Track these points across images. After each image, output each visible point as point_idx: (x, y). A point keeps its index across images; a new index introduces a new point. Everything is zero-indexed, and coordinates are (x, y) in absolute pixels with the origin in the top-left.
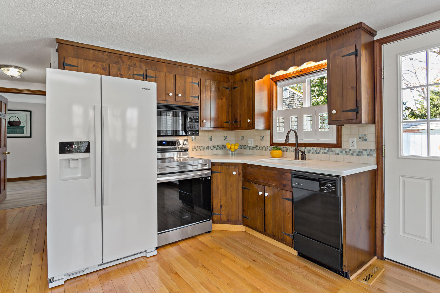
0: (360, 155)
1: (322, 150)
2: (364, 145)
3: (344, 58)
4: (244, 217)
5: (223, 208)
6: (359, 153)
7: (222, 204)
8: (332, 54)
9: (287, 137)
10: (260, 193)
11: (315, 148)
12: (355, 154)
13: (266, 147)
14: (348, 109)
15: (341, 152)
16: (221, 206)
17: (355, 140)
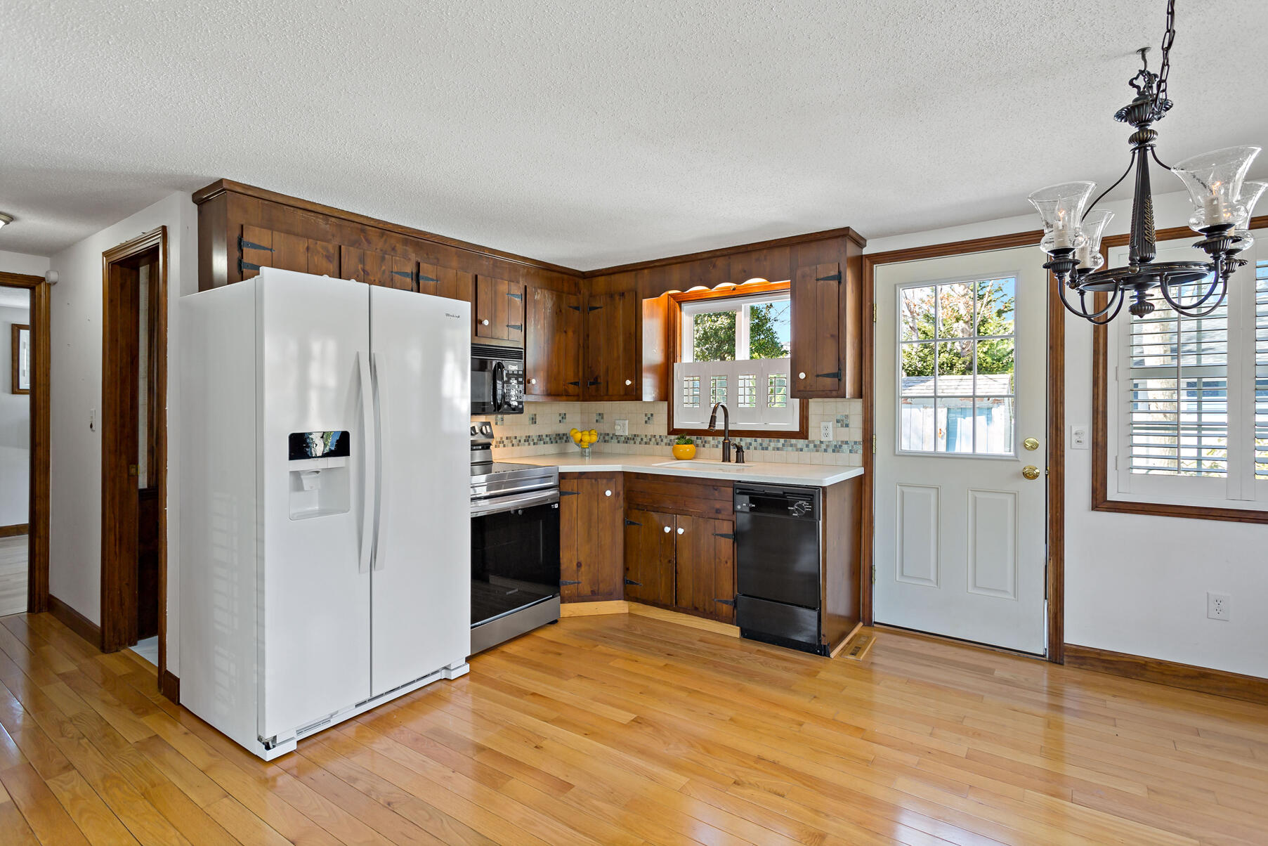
0: (838, 452)
1: (774, 443)
2: (844, 434)
3: (819, 283)
4: (627, 582)
5: (583, 569)
6: (837, 449)
7: (582, 559)
8: (799, 273)
9: (713, 419)
10: (667, 530)
11: (759, 440)
12: (830, 450)
13: (658, 437)
14: (825, 372)
15: (807, 446)
16: (579, 565)
17: (830, 425)
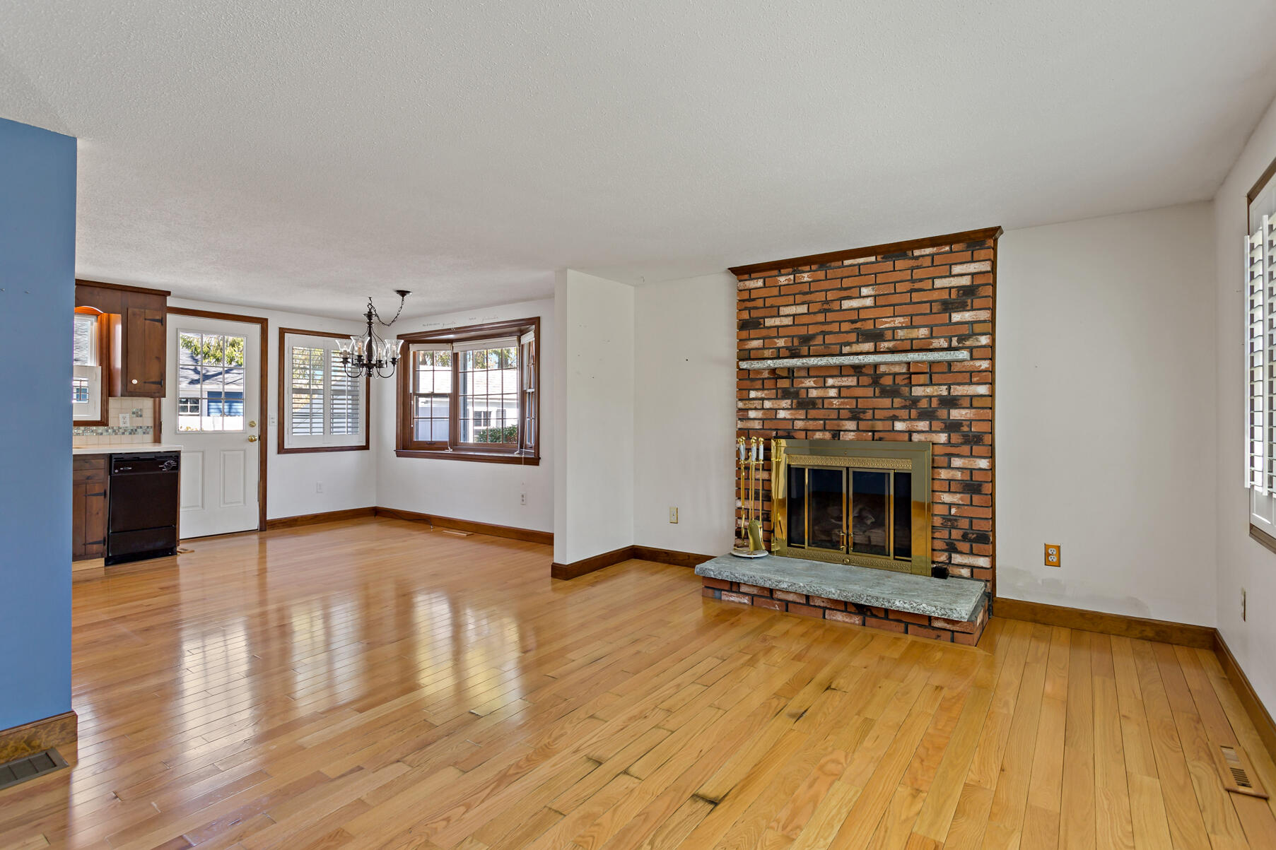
0: (134, 434)
2: (138, 422)
3: (147, 322)
6: (133, 432)
12: (127, 433)
14: (151, 380)
15: (107, 431)
17: (128, 416)
